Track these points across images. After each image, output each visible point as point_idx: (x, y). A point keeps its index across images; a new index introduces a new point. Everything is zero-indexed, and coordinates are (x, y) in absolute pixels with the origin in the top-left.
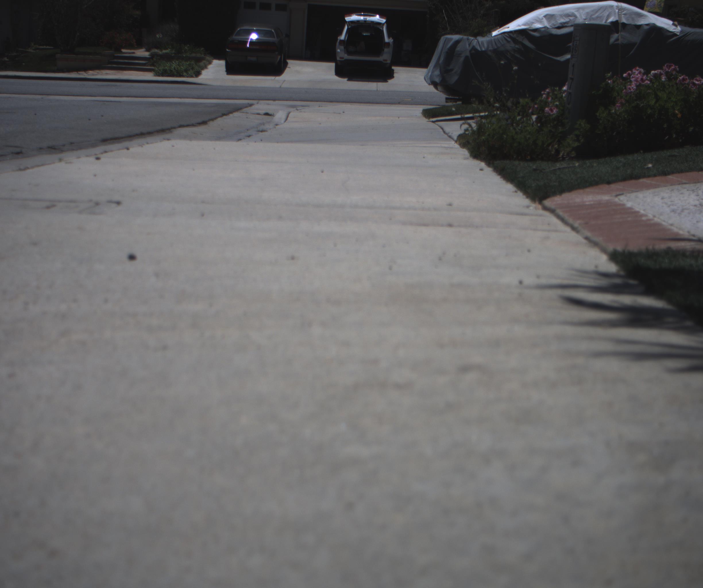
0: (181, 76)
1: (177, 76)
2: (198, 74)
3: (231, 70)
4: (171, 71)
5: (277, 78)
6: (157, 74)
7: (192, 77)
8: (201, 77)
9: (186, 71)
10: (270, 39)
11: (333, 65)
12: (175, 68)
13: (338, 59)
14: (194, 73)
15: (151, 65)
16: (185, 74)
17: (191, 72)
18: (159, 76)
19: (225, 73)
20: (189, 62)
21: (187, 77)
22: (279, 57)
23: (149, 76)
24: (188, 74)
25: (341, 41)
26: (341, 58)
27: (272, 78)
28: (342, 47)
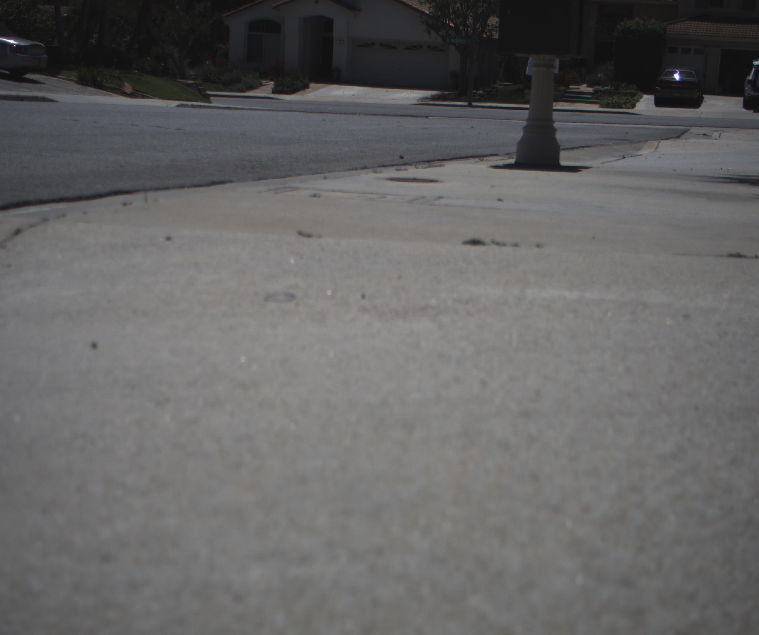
0: (620, 108)
1: (617, 108)
2: (633, 106)
3: (659, 103)
4: (613, 104)
5: (696, 110)
6: (602, 106)
7: (629, 108)
8: (636, 109)
9: (625, 104)
10: (691, 79)
11: (741, 99)
12: (616, 102)
13: (746, 95)
14: (631, 106)
15: (596, 99)
16: (624, 106)
17: (628, 105)
18: (603, 107)
19: (655, 106)
20: (626, 97)
21: (626, 109)
22: (698, 93)
23: (596, 108)
24: (626, 106)
25: (749, 81)
26: (748, 94)
27: (693, 110)
28: (750, 86)
